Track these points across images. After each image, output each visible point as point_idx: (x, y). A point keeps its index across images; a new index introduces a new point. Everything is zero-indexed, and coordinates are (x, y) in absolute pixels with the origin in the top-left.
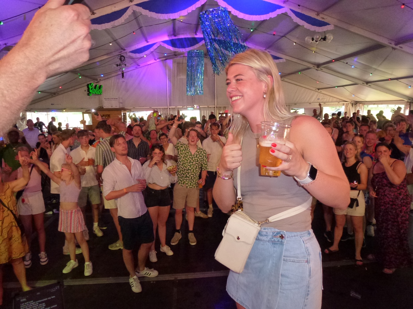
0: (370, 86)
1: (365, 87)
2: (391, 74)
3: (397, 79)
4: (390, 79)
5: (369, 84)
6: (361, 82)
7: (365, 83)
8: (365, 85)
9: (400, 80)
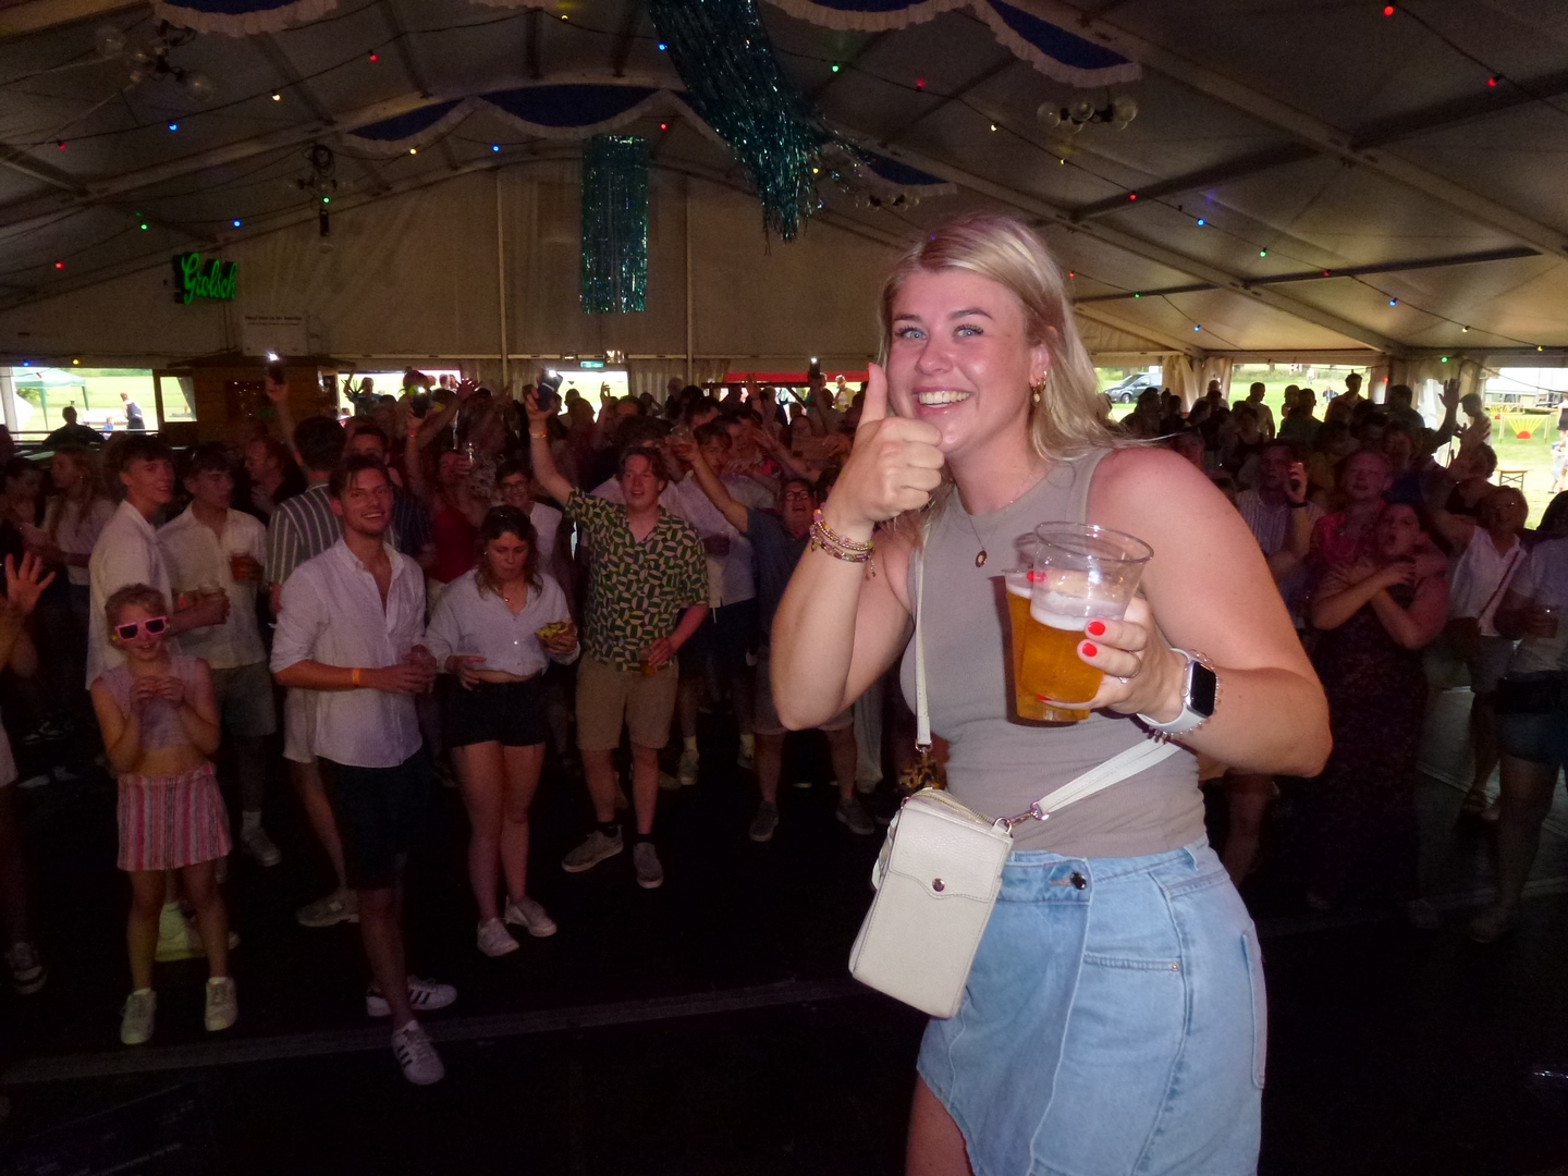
0: (1256, 293)
1: (1239, 297)
2: (1332, 255)
3: (1352, 272)
4: (1329, 271)
5: (1254, 289)
6: (1226, 280)
7: (1240, 284)
8: (1241, 289)
9: (1361, 277)
